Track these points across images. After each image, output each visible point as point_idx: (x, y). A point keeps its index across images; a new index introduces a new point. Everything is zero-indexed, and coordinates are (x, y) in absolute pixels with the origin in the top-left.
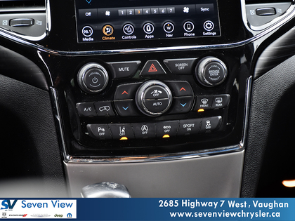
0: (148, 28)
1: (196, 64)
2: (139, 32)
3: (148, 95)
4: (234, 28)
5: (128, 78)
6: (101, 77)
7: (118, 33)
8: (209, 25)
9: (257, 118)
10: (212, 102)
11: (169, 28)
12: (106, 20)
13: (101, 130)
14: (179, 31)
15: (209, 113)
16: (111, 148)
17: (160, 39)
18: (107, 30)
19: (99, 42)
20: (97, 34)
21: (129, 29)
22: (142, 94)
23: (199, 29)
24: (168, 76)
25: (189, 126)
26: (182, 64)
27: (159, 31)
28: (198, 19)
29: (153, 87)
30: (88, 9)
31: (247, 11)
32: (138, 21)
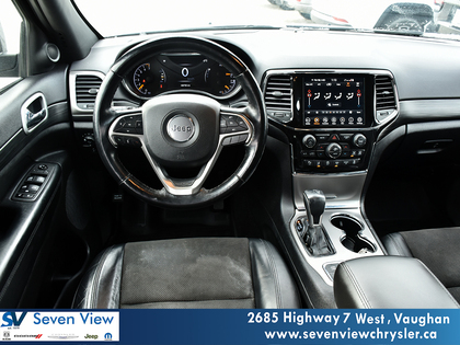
0: (334, 120)
1: (353, 137)
2: (330, 121)
3: (332, 149)
4: (370, 120)
5: (323, 141)
6: (313, 142)
7: (321, 121)
8: (360, 119)
9: (373, 158)
10: (357, 152)
11: (343, 120)
12: (316, 116)
13: (310, 162)
14: (347, 122)
15: (355, 157)
16: (313, 170)
17: (338, 124)
18: (316, 120)
19: (312, 125)
20: (312, 122)
21: (325, 120)
22: (329, 148)
23: (355, 121)
24: (340, 141)
25: (346, 162)
26: (347, 137)
27: (338, 122)
28: (355, 116)
29: (334, 147)
30: (309, 109)
31: (377, 113)
32: (330, 116)
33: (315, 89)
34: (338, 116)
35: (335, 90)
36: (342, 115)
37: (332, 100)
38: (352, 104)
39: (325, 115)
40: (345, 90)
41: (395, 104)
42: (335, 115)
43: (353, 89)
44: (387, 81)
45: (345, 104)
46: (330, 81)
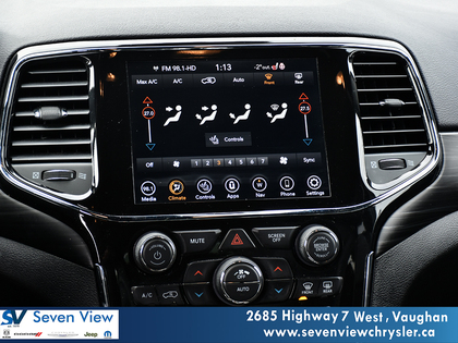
0: (232, 185)
1: (297, 234)
2: (219, 190)
3: (231, 276)
4: (350, 186)
6: (166, 252)
7: (190, 191)
8: (314, 182)
10: (318, 287)
11: (260, 185)
12: (174, 173)
14: (273, 190)
17: (247, 199)
18: (175, 187)
19: (164, 203)
20: (163, 192)
21: (205, 186)
22: (222, 276)
23: (301, 187)
24: (259, 251)
26: (277, 236)
27: (246, 190)
28: (300, 172)
29: (238, 266)
30: (149, 155)
31: (367, 163)
32: (218, 174)
33: (164, 95)
34: (244, 173)
35: (229, 98)
36: (257, 169)
37: (222, 125)
38: (286, 136)
39: (203, 170)
40: (262, 97)
41: (424, 137)
42: (235, 170)
43: (284, 91)
44: (389, 68)
45: (262, 136)
46: (212, 71)
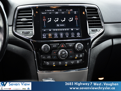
0: (61, 35)
1: (75, 45)
2: (59, 36)
3: (61, 53)
4: (85, 35)
5: (55, 49)
6: (48, 48)
7: (53, 36)
8: (78, 34)
9: (92, 60)
10: (79, 55)
11: (67, 35)
12: (50, 32)
13: (48, 63)
14: (70, 35)
15: (78, 59)
16: (50, 68)
18: (50, 35)
19: (48, 38)
20: (47, 36)
21: (56, 35)
22: (59, 53)
23: (76, 35)
24: (67, 48)
25: (72, 62)
26: (71, 45)
27: (64, 36)
28: (75, 32)
30: (45, 28)
31: (89, 30)
32: (59, 32)
33: (48, 16)
34: (64, 32)
35: (61, 17)
36: (67, 31)
37: (59, 22)
38: (72, 25)
39: (55, 31)
40: (68, 16)
41: (101, 25)
42: (62, 31)
43: (72, 15)
44: (94, 11)
45: (68, 24)
46: (57, 11)
